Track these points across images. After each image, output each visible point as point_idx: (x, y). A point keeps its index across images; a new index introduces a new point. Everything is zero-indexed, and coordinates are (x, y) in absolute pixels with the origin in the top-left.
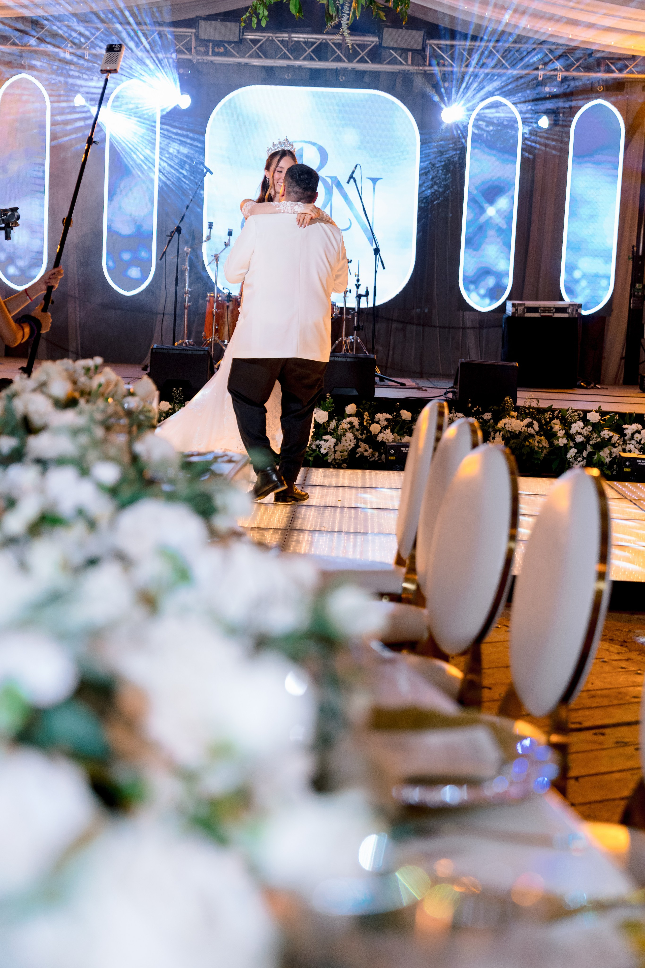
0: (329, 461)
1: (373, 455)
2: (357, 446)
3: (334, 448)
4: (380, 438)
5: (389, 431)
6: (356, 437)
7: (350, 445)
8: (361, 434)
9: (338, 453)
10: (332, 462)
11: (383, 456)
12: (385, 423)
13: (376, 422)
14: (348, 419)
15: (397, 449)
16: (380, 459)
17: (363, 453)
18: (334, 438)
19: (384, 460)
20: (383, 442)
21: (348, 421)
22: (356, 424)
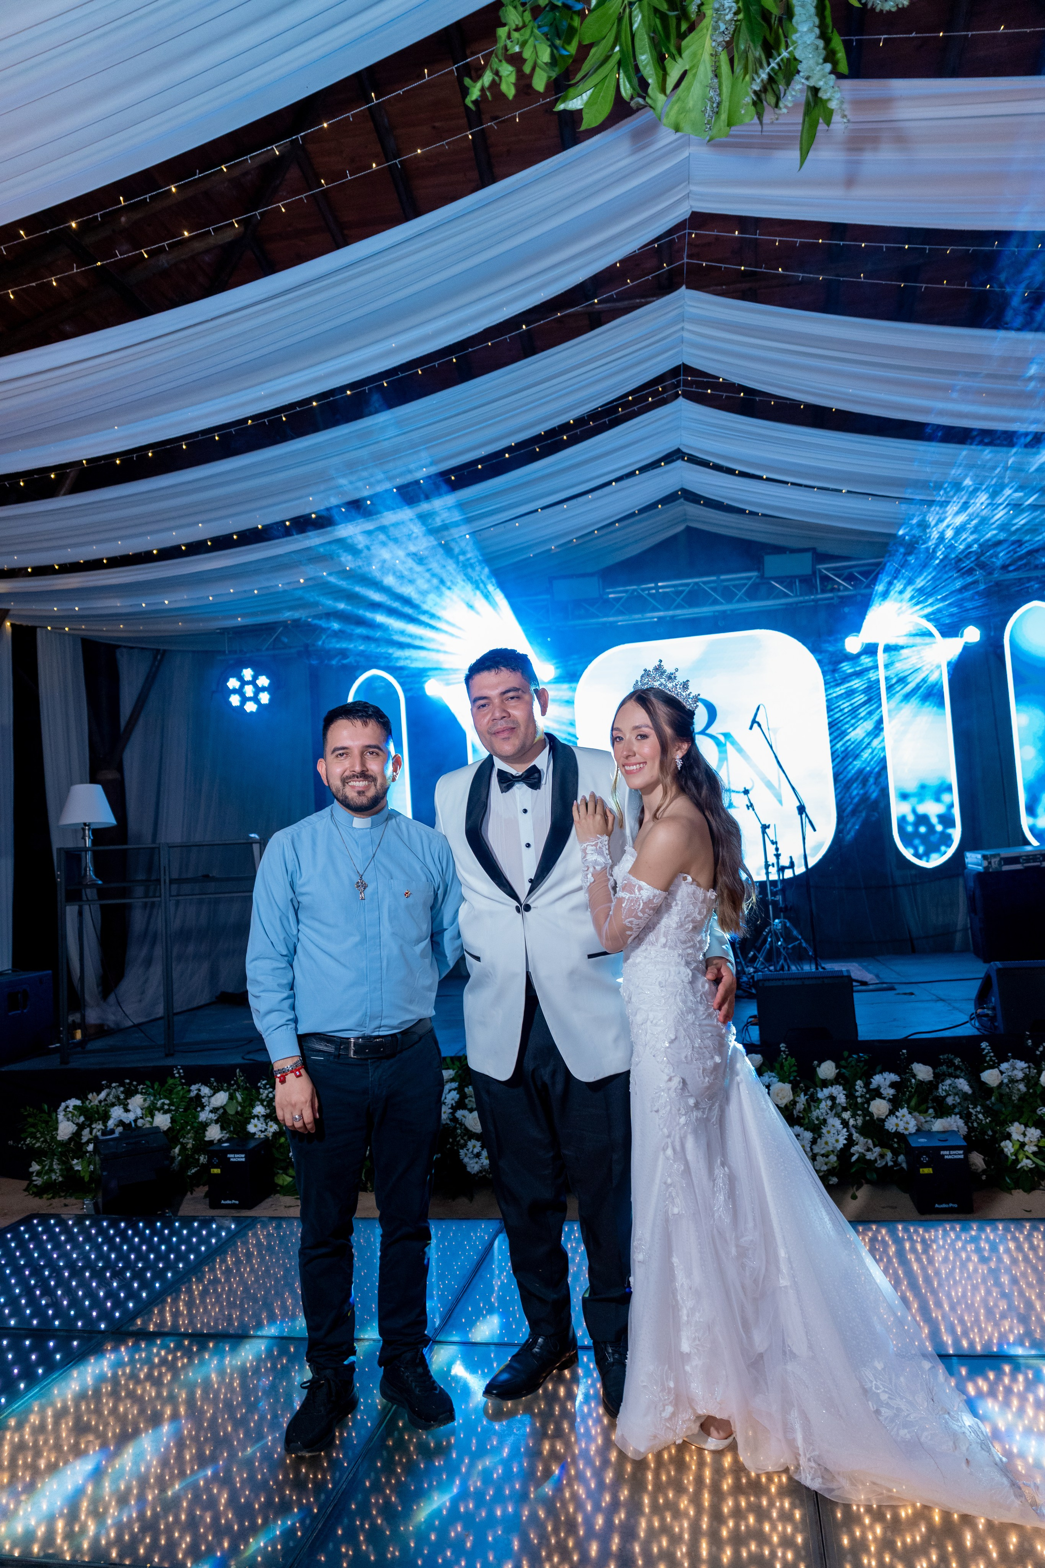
1: (882, 1156)
2: (850, 1142)
3: (812, 1150)
4: (891, 1124)
5: (905, 1111)
6: (845, 1123)
7: (838, 1141)
8: (854, 1116)
9: (820, 1159)
11: (901, 1158)
12: (892, 1091)
13: (877, 1093)
14: (826, 1092)
15: (933, 1153)
16: (896, 1163)
17: (865, 1155)
18: (806, 1129)
19: (904, 1165)
20: (899, 1133)
21: (827, 1095)
22: (842, 1099)
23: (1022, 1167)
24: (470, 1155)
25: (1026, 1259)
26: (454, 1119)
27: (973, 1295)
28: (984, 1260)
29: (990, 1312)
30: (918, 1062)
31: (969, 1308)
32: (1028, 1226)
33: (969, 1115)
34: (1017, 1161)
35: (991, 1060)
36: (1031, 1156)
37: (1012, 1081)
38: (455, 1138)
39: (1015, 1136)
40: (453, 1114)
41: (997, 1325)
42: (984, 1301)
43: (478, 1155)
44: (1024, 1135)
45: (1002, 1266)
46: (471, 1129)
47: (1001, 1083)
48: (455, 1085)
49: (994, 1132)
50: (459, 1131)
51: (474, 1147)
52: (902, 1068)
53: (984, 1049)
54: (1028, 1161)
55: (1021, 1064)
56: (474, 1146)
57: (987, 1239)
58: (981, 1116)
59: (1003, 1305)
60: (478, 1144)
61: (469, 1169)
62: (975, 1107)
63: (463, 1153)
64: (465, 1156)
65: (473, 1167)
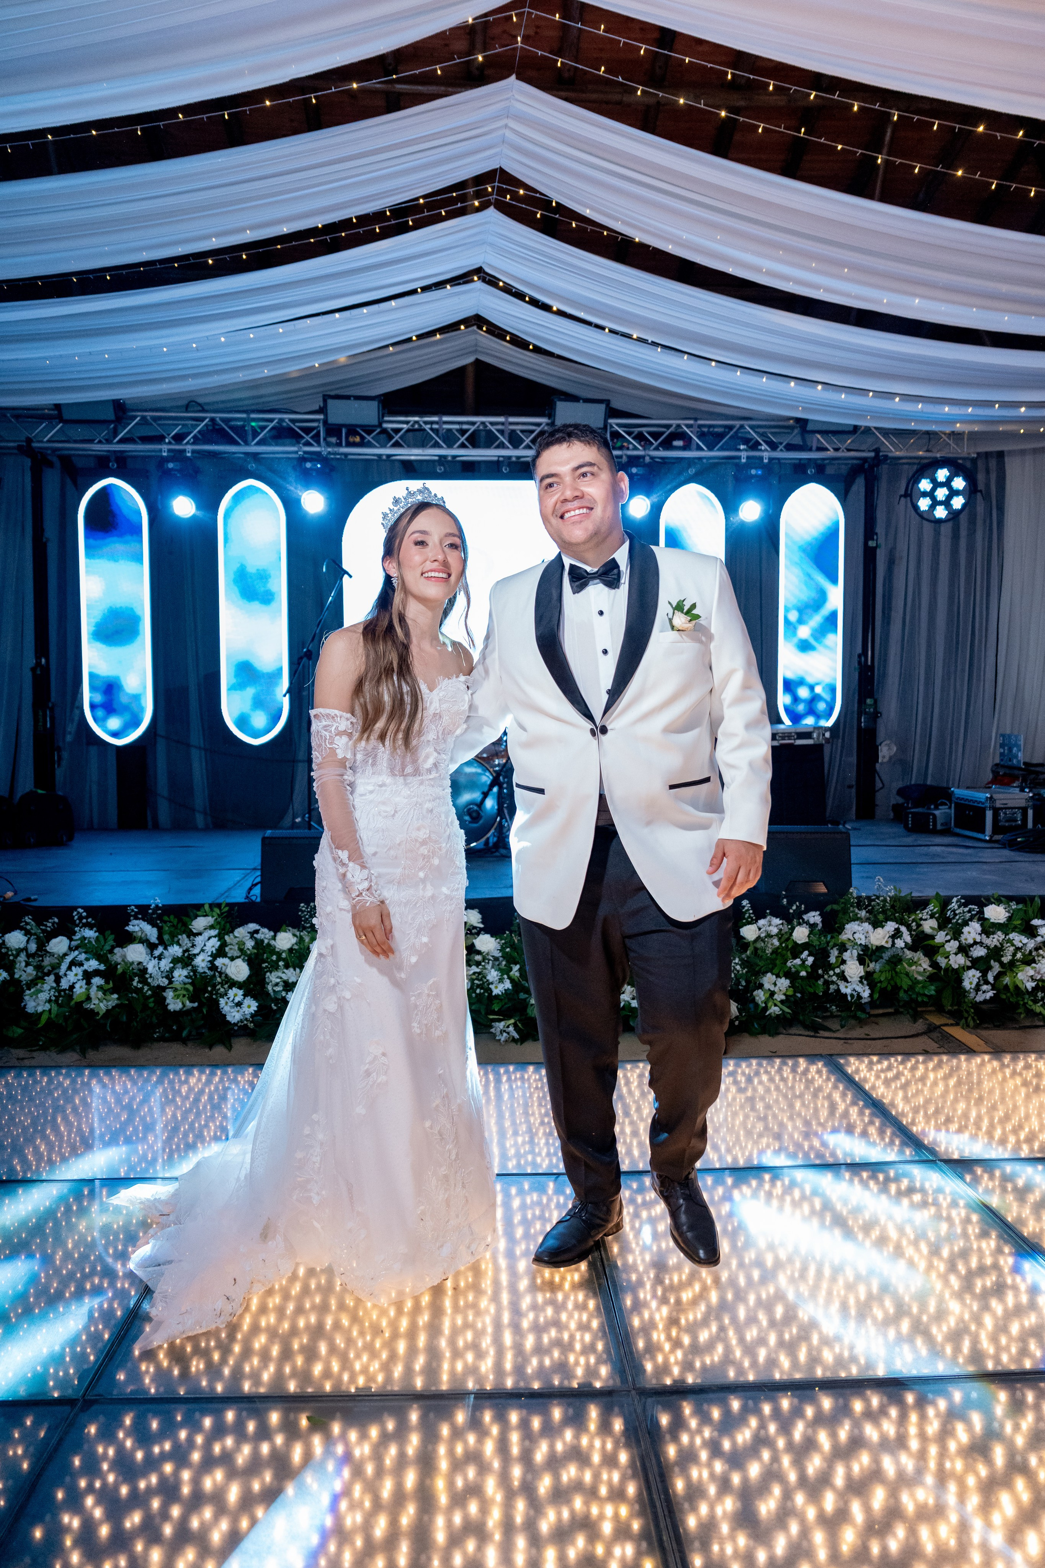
23: (769, 1014)
24: (230, 1004)
25: (777, 1088)
26: (213, 967)
27: (733, 1119)
28: (741, 1090)
29: (749, 1133)
31: (731, 1130)
32: (778, 1061)
34: (766, 1009)
36: (778, 1003)
37: (769, 936)
38: (214, 986)
39: (767, 986)
40: (211, 962)
41: (756, 1143)
42: (744, 1124)
43: (239, 1004)
44: (775, 984)
45: (757, 1095)
46: (233, 977)
47: (758, 938)
48: (214, 932)
49: (748, 982)
50: (219, 980)
51: (235, 995)
53: (744, 907)
54: (777, 1009)
55: (777, 921)
56: (236, 994)
57: (743, 1073)
58: (738, 967)
59: (760, 1127)
60: (241, 992)
61: (229, 1018)
63: (222, 1001)
64: (224, 1005)
65: (234, 1016)
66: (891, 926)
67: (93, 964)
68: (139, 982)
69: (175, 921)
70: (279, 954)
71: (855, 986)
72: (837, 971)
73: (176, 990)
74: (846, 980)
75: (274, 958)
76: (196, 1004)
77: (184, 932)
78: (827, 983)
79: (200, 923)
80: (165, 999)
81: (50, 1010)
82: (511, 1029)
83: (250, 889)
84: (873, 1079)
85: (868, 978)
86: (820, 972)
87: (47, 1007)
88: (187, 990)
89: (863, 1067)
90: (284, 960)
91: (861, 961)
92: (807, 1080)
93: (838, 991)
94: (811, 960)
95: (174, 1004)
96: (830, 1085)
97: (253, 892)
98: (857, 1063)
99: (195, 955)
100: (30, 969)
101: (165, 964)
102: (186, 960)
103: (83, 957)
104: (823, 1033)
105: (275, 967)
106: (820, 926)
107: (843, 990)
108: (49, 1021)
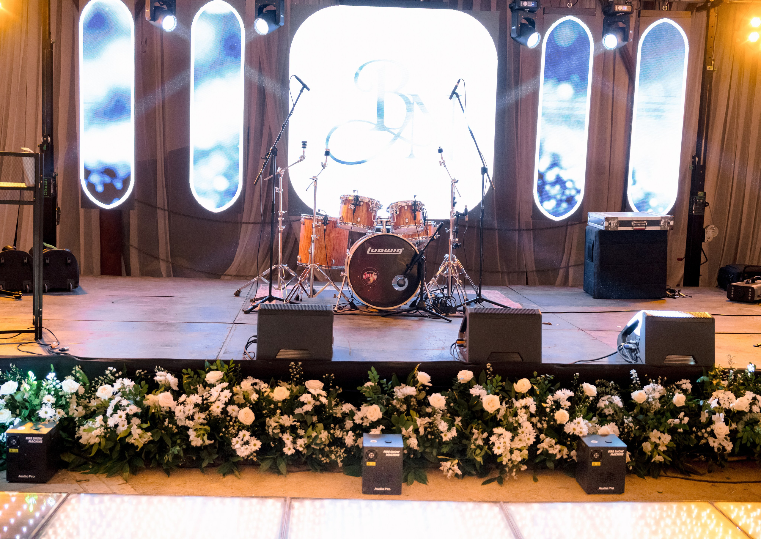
0: (504, 463)
1: (560, 451)
2: (538, 440)
3: (510, 446)
4: (569, 429)
5: (580, 419)
6: (534, 425)
7: (529, 439)
8: (540, 421)
9: (516, 452)
10: (507, 463)
11: (573, 453)
12: (569, 404)
13: (558, 405)
14: (522, 402)
15: (602, 452)
16: (569, 456)
17: (547, 451)
18: (507, 429)
19: (575, 458)
20: (575, 435)
21: (523, 404)
22: (533, 409)
23: (654, 461)
24: (240, 443)
26: (224, 412)
30: (587, 382)
33: (623, 423)
34: (651, 457)
35: (636, 383)
36: (661, 453)
37: (653, 399)
38: (227, 428)
39: (653, 439)
40: (224, 408)
43: (247, 443)
44: (660, 438)
46: (242, 421)
47: (645, 401)
48: (226, 384)
50: (231, 423)
51: (244, 436)
52: (574, 386)
53: (632, 375)
54: (660, 457)
55: (661, 388)
56: (245, 434)
58: (631, 425)
60: (248, 434)
61: (238, 453)
62: (628, 418)
63: (234, 440)
64: (236, 444)
65: (242, 452)
66: (749, 395)
67: (133, 409)
68: (169, 423)
69: (192, 374)
70: (276, 403)
71: (721, 441)
72: (709, 429)
73: (196, 430)
74: (715, 437)
75: (272, 406)
76: (212, 442)
77: (199, 383)
78: (699, 438)
79: (212, 377)
80: (188, 436)
81: (100, 443)
82: (456, 467)
83: (247, 347)
84: (753, 525)
85: (733, 436)
86: (694, 429)
87: (97, 440)
88: (205, 430)
89: (742, 513)
90: (280, 408)
91: (726, 422)
92: (702, 525)
93: (708, 443)
94: (687, 419)
95: (196, 441)
96: (721, 529)
97: (249, 349)
98: (736, 510)
99: (211, 403)
100: (80, 408)
101: (190, 409)
102: (204, 407)
103: (125, 402)
104: (693, 476)
105: (272, 413)
106: (690, 391)
107: (711, 444)
108: (99, 451)
